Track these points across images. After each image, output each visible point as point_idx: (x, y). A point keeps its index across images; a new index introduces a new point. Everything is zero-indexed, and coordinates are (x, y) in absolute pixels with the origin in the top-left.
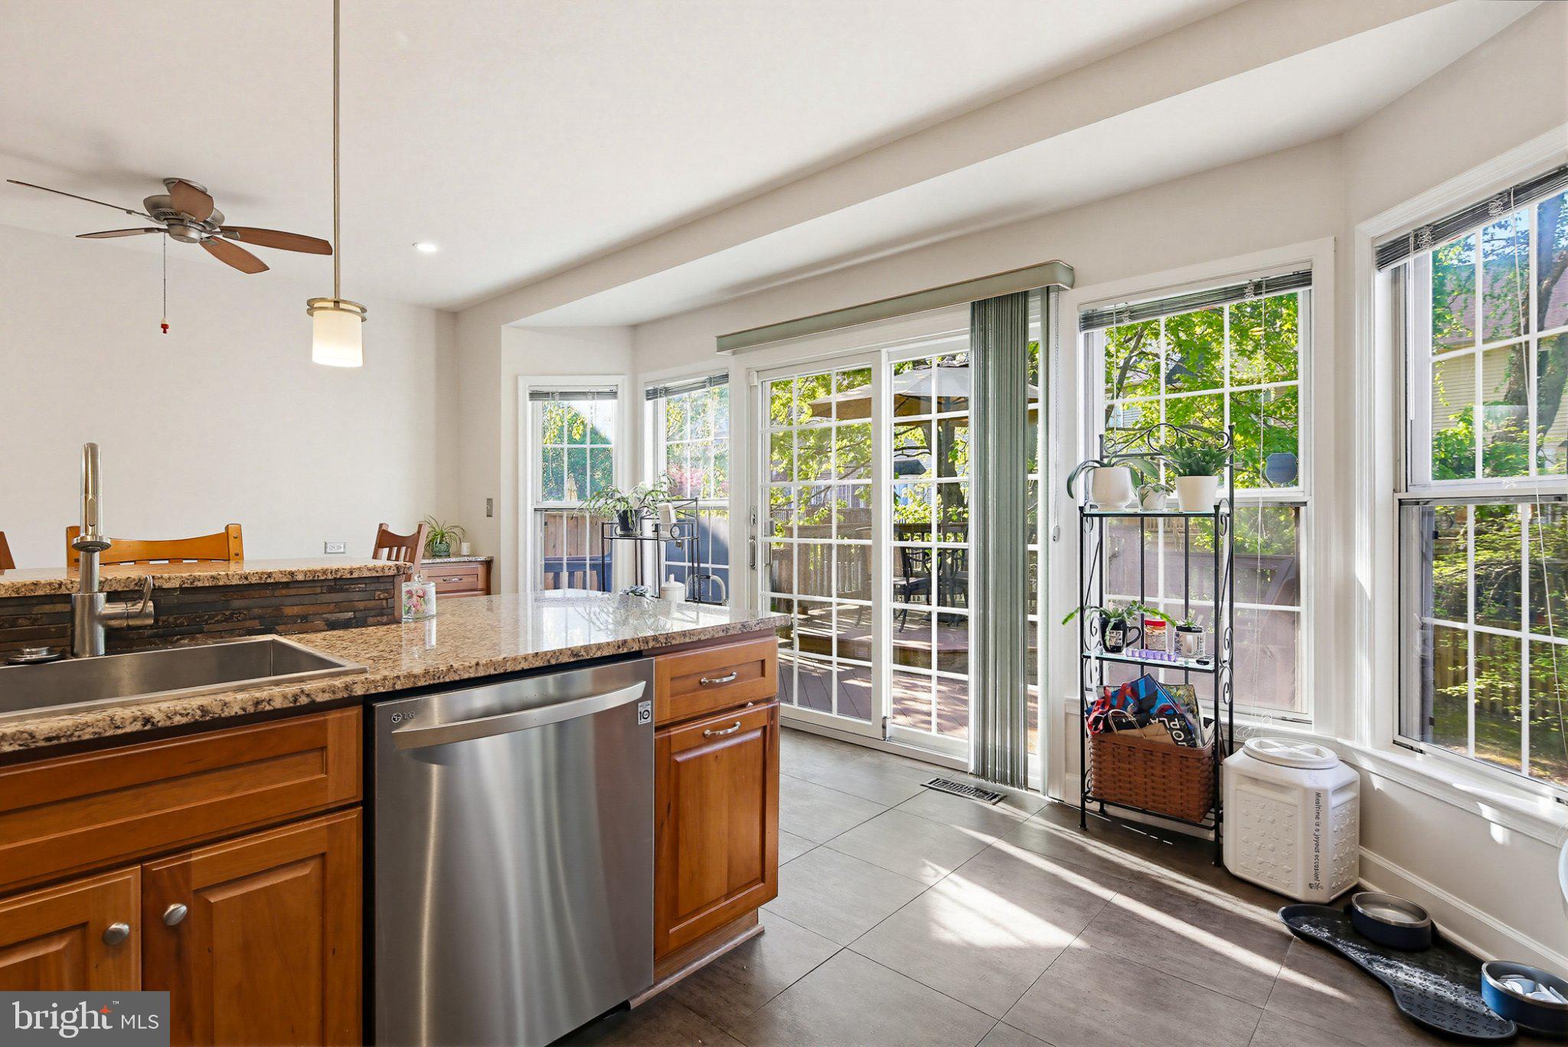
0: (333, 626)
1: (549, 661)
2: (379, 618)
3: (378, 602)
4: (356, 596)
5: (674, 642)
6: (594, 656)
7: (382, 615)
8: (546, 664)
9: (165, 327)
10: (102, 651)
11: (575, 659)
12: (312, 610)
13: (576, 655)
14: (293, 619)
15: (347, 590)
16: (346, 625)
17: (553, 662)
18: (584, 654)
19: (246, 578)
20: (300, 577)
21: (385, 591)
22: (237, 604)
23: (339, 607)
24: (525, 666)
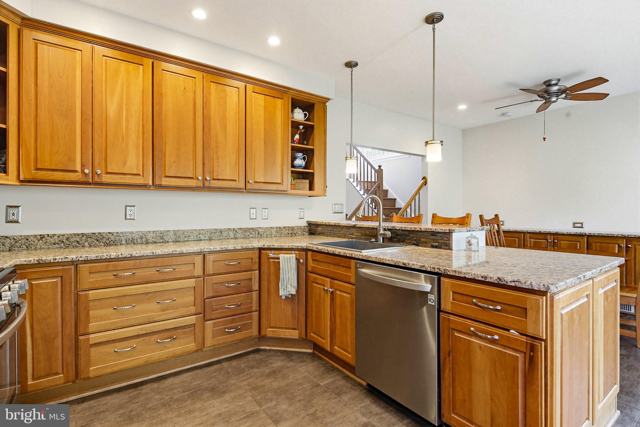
0: (433, 247)
1: (395, 263)
2: (445, 247)
3: (445, 241)
4: (439, 238)
5: (449, 273)
6: (411, 267)
7: (447, 246)
8: (395, 264)
9: (544, 139)
10: (382, 242)
11: (404, 266)
12: (427, 240)
13: (404, 264)
14: (423, 242)
15: (436, 236)
16: (436, 247)
17: (397, 264)
18: (408, 265)
19: (411, 228)
20: (423, 230)
21: (447, 238)
22: (411, 235)
23: (434, 241)
24: (387, 262)
